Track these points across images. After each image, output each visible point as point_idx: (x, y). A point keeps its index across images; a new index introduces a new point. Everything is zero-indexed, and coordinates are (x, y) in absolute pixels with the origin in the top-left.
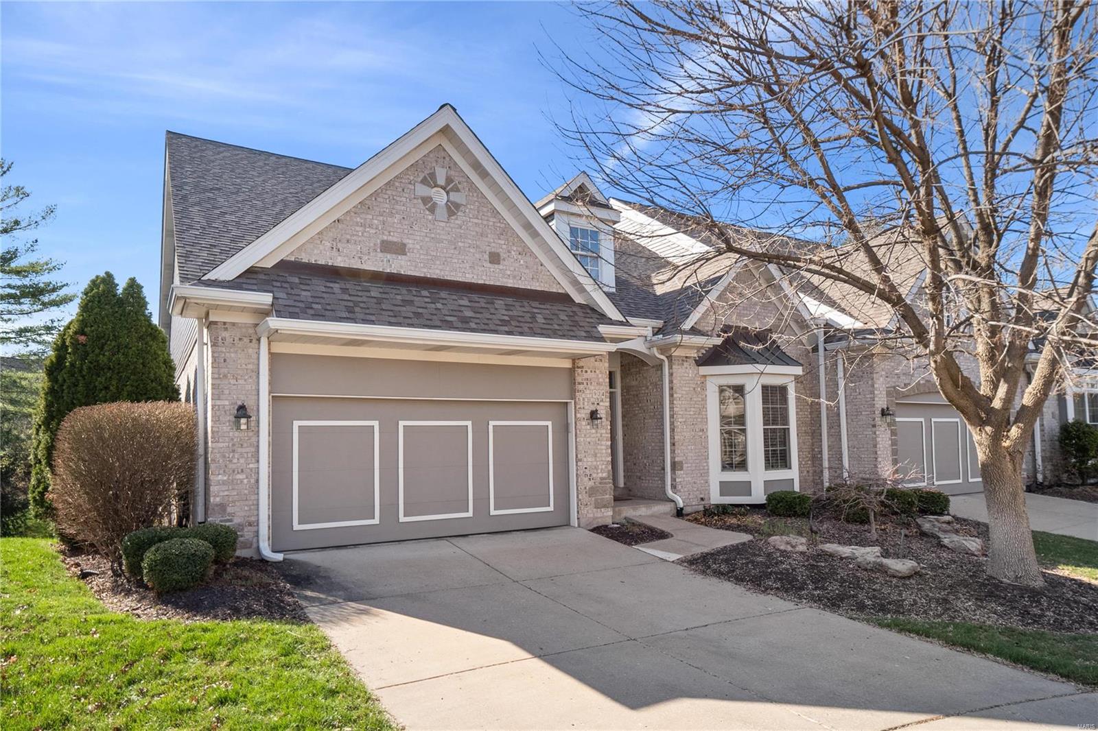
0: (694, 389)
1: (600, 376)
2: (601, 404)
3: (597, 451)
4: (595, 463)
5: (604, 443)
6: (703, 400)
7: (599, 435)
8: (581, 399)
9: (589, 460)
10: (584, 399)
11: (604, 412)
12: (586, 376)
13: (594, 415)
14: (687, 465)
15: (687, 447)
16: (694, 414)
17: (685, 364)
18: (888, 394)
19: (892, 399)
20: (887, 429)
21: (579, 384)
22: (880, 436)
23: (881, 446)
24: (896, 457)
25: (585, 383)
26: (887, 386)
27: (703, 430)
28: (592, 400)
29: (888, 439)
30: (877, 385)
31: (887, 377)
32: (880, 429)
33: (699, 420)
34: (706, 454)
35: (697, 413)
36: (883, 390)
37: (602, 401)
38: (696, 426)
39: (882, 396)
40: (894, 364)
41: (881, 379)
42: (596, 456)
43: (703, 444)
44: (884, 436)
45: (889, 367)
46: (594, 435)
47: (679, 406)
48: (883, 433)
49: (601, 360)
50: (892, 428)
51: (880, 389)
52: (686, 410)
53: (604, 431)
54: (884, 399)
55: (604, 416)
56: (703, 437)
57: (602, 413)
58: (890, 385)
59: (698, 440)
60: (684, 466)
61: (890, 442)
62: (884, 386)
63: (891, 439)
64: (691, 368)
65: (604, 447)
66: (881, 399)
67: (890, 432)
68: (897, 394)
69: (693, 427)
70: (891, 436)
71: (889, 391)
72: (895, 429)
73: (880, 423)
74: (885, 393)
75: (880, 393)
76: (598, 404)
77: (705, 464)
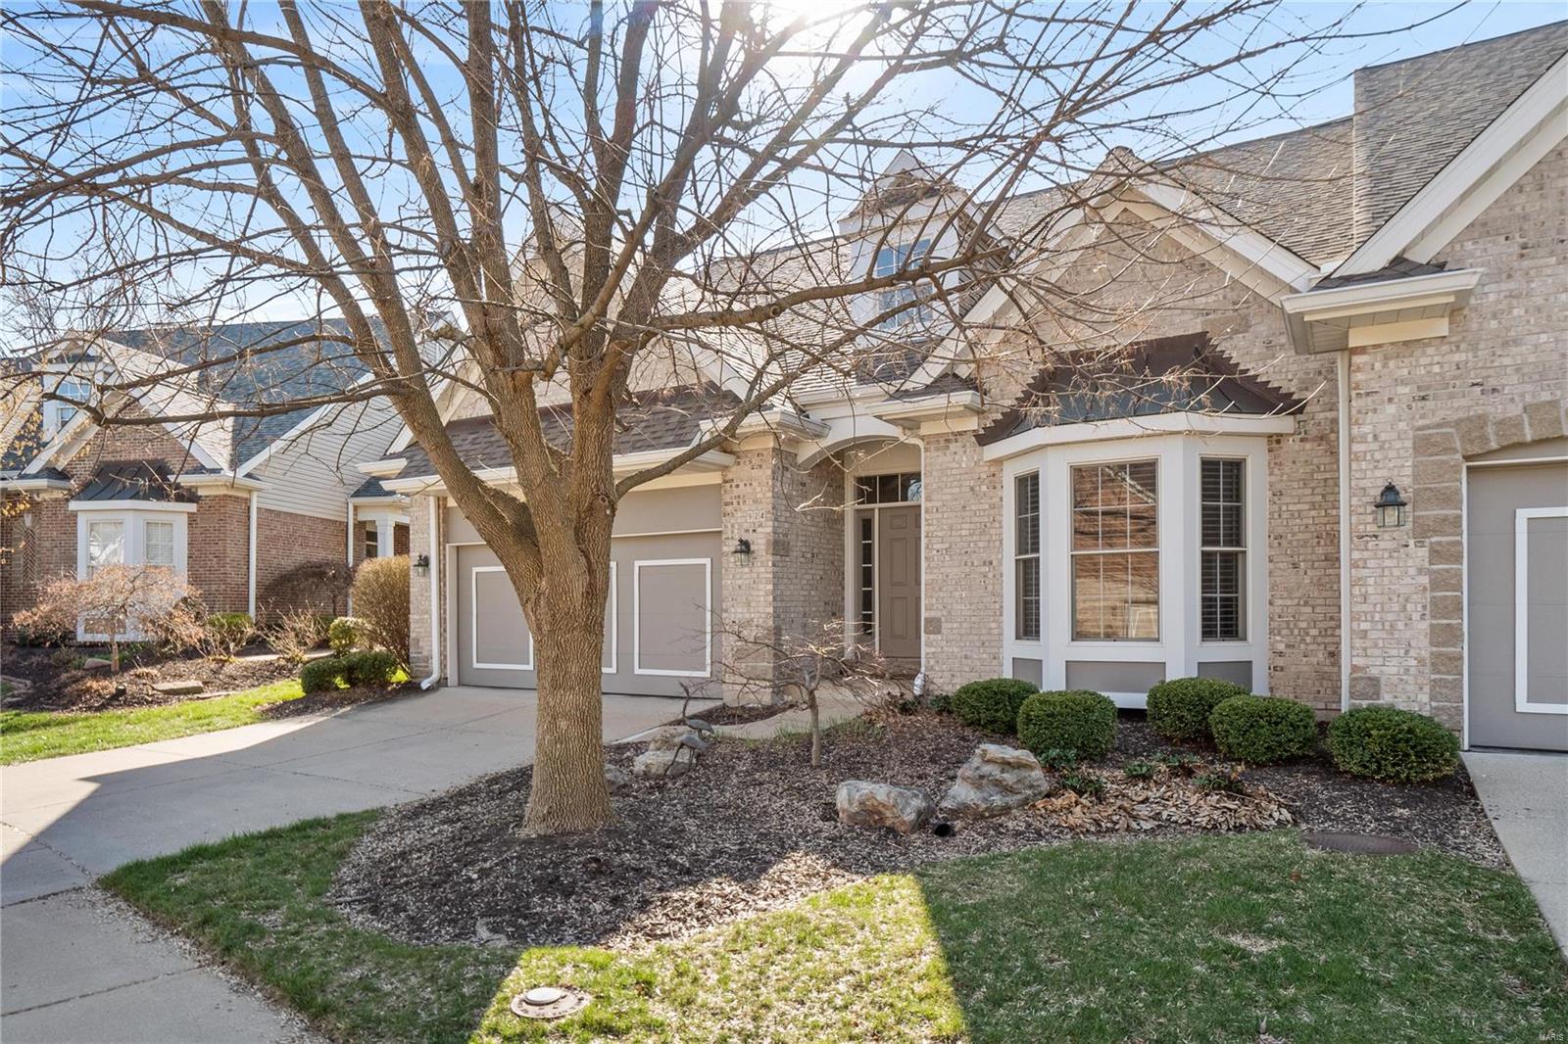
0: (972, 489)
1: (758, 489)
2: (759, 530)
3: (750, 598)
4: (747, 616)
5: (761, 586)
6: (993, 507)
7: (755, 576)
8: (729, 526)
9: (739, 610)
10: (733, 526)
11: (763, 541)
12: (736, 492)
13: (745, 547)
14: (950, 625)
15: (951, 592)
16: (971, 535)
17: (953, 446)
18: (1424, 444)
19: (1444, 458)
20: (1411, 542)
21: (727, 504)
22: (1371, 563)
23: (1371, 590)
24: (1454, 622)
25: (735, 503)
26: (1421, 423)
27: (991, 563)
28: (746, 526)
29: (1412, 571)
30: (1367, 429)
31: (1423, 398)
32: (1370, 545)
33: (981, 544)
34: (997, 606)
35: (977, 532)
36: (1399, 438)
37: (760, 526)
38: (974, 556)
39: (1392, 454)
40: (1470, 355)
41: (1391, 409)
42: (749, 606)
43: (990, 588)
44: (1388, 563)
45: (1436, 369)
46: (748, 576)
47: (935, 522)
48: (1386, 555)
49: (761, 466)
50: (1434, 539)
51: (1383, 437)
52: (951, 529)
53: (763, 570)
54: (1399, 462)
55: (763, 547)
56: (990, 575)
57: (760, 543)
58: (1437, 420)
59: (978, 581)
60: (944, 625)
61: (1425, 580)
62: (1402, 425)
63: (1429, 572)
64: (965, 452)
65: (761, 593)
66: (1380, 465)
67: (1424, 552)
68: (1471, 441)
69: (965, 558)
70: (1431, 564)
71: (1427, 438)
72: (1449, 543)
73: (1371, 528)
74: (1409, 444)
75: (1382, 448)
76: (754, 531)
77: (993, 625)
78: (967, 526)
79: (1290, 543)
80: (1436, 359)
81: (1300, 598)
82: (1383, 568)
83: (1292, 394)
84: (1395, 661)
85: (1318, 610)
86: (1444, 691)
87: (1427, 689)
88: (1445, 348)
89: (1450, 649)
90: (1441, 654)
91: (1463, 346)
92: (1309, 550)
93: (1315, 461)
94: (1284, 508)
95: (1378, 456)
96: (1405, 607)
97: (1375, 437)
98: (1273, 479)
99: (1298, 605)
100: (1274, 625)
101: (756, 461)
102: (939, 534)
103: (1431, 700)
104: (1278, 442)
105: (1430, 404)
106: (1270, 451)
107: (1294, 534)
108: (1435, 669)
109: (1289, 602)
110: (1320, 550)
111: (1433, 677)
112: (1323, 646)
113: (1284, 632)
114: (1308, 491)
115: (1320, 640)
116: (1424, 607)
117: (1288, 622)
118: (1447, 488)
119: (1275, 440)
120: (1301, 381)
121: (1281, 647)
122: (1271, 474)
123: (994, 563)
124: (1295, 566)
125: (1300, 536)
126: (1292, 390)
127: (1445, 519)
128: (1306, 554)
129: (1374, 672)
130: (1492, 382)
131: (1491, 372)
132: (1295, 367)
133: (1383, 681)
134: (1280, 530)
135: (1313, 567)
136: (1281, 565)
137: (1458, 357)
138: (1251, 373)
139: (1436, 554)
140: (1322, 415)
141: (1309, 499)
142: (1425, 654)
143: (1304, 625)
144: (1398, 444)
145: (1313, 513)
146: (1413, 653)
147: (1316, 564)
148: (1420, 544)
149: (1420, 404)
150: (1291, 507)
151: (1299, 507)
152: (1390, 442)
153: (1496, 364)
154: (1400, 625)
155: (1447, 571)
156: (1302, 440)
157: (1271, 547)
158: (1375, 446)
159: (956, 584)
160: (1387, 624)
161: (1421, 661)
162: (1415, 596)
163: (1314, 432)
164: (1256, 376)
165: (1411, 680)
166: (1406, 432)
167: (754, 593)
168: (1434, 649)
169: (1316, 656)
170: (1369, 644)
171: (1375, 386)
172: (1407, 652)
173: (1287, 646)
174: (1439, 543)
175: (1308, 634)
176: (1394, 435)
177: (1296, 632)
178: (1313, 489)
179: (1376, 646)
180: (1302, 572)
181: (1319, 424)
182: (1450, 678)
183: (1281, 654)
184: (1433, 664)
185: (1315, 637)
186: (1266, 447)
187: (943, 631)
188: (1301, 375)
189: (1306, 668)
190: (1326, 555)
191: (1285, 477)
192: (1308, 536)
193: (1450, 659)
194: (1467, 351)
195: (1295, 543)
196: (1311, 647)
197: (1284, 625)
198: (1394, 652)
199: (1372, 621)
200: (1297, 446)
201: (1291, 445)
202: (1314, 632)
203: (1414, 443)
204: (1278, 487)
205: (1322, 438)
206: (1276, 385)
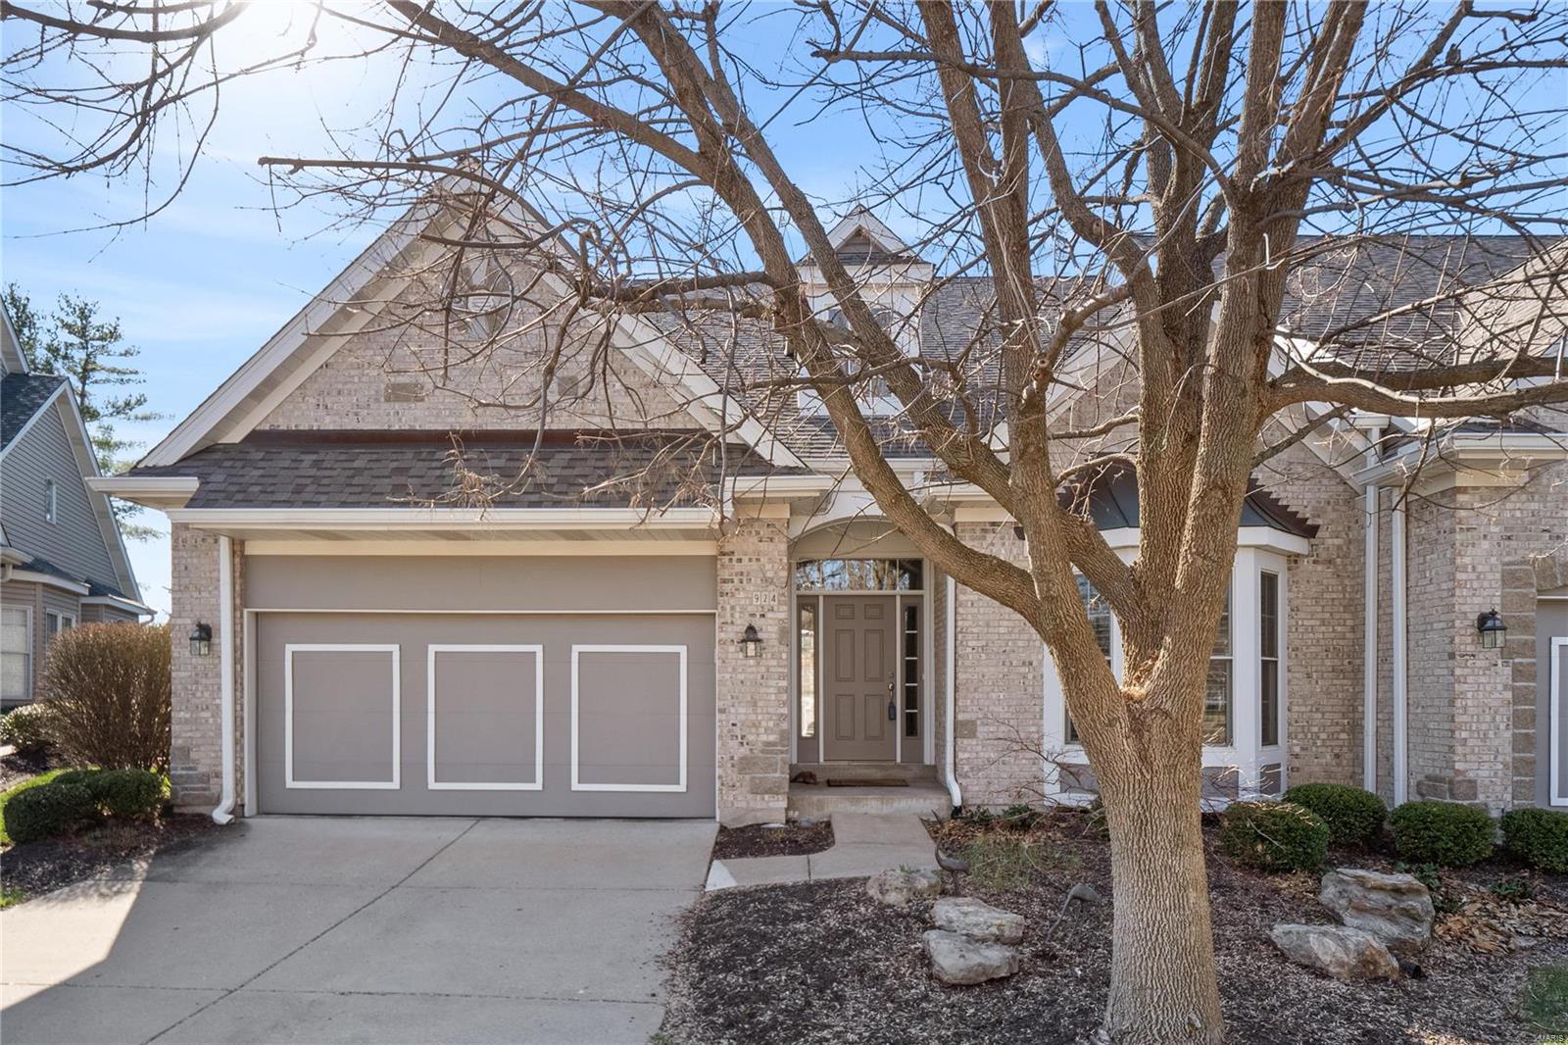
1: (769, 567)
2: (770, 615)
3: (756, 696)
4: (753, 717)
5: (773, 683)
7: (763, 669)
8: (728, 607)
9: (742, 710)
10: (733, 608)
11: (775, 629)
12: (738, 567)
13: (751, 634)
14: (986, 729)
15: (988, 693)
16: (1010, 633)
17: (990, 537)
18: (1510, 578)
19: (1524, 591)
20: (1500, 662)
21: (724, 581)
22: (1470, 679)
23: (1470, 703)
24: (1531, 731)
25: (736, 581)
26: (1507, 559)
27: (1031, 664)
28: (750, 609)
29: (1500, 687)
30: (1467, 560)
31: (1509, 538)
32: (1469, 663)
33: (1020, 644)
34: (1037, 709)
35: (1016, 630)
36: (1491, 571)
37: (772, 610)
38: (1012, 655)
39: (1486, 584)
40: (1542, 505)
41: (1485, 545)
42: (755, 705)
43: (1030, 690)
44: (1483, 679)
45: (1518, 514)
46: (754, 669)
47: (970, 617)
48: (1481, 673)
49: (772, 540)
50: (1517, 660)
51: (1480, 568)
52: (988, 626)
53: (774, 663)
54: (1491, 592)
55: (774, 636)
56: (1030, 676)
57: (769, 631)
58: (1518, 558)
59: (1016, 682)
60: (980, 729)
61: (1509, 695)
62: (1493, 560)
63: (1513, 689)
64: (1004, 544)
65: (771, 690)
66: (1477, 593)
67: (1508, 671)
68: (1545, 579)
69: (1003, 657)
70: (1514, 680)
71: (1512, 573)
72: (1528, 664)
73: (1470, 649)
74: (1498, 576)
75: (1478, 578)
76: (763, 616)
77: (1033, 729)
78: (1005, 623)
79: (1305, 655)
80: (1518, 505)
81: (1312, 706)
82: (1479, 684)
83: (1307, 519)
84: (1486, 766)
85: (1327, 716)
86: (1523, 790)
87: (1510, 789)
88: (1524, 497)
89: (1528, 755)
90: (1522, 759)
91: (1536, 497)
92: (1319, 662)
93: (1325, 582)
94: (1300, 623)
95: (1476, 585)
96: (1494, 718)
97: (1474, 568)
98: (1292, 595)
99: (1311, 711)
100: (1291, 729)
101: (765, 532)
102: (975, 630)
103: (1513, 798)
104: (1296, 562)
105: (1513, 544)
106: (1289, 569)
107: (1308, 647)
108: (1517, 771)
109: (1303, 709)
110: (1328, 663)
111: (1515, 779)
112: (1329, 749)
113: (1300, 736)
114: (1319, 609)
115: (1328, 743)
116: (1508, 719)
117: (1303, 727)
118: (1526, 617)
119: (1293, 559)
120: (1315, 509)
121: (1297, 750)
122: (1290, 591)
123: (1034, 664)
124: (1309, 676)
125: (1313, 649)
126: (1308, 515)
127: (1525, 643)
128: (1317, 666)
129: (1471, 775)
130: (1557, 530)
131: (1556, 521)
132: (1308, 495)
133: (1479, 782)
134: (1297, 643)
135: (1322, 678)
136: (1297, 675)
137: (1534, 506)
138: (1274, 496)
139: (1518, 673)
140: (1330, 541)
141: (1320, 616)
142: (1509, 759)
143: (1315, 729)
144: (1490, 576)
145: (1323, 628)
146: (1500, 758)
147: (1325, 675)
148: (1506, 664)
149: (1507, 543)
150: (1305, 623)
151: (1312, 622)
152: (1484, 573)
153: (1559, 515)
154: (1491, 734)
155: (1526, 687)
156: (1314, 562)
157: (1289, 657)
158: (1473, 576)
159: (993, 684)
160: (1481, 733)
161: (1505, 765)
162: (1501, 709)
163: (1324, 555)
164: (1278, 500)
165: (1498, 781)
166: (1496, 565)
167: (763, 690)
168: (1516, 755)
169: (1325, 757)
170: (1468, 750)
171: (1473, 523)
172: (1496, 758)
173: (1302, 749)
174: (1521, 664)
175: (1318, 738)
176: (1487, 568)
177: (1309, 736)
178: (1323, 606)
179: (1473, 753)
180: (1314, 682)
181: (1328, 549)
182: (1527, 779)
183: (1297, 756)
184: (1515, 767)
185: (1323, 740)
186: (1286, 566)
187: (978, 734)
188: (1313, 503)
189: (1317, 769)
190: (1333, 667)
191: (1301, 595)
192: (1319, 649)
193: (1527, 763)
194: (1539, 502)
195: (1308, 655)
196: (1320, 750)
197: (1300, 730)
198: (1485, 758)
199: (1471, 730)
200: (1311, 567)
201: (1306, 564)
202: (1323, 736)
203: (1503, 576)
204: (1296, 603)
205: (1330, 562)
206: (1294, 510)
